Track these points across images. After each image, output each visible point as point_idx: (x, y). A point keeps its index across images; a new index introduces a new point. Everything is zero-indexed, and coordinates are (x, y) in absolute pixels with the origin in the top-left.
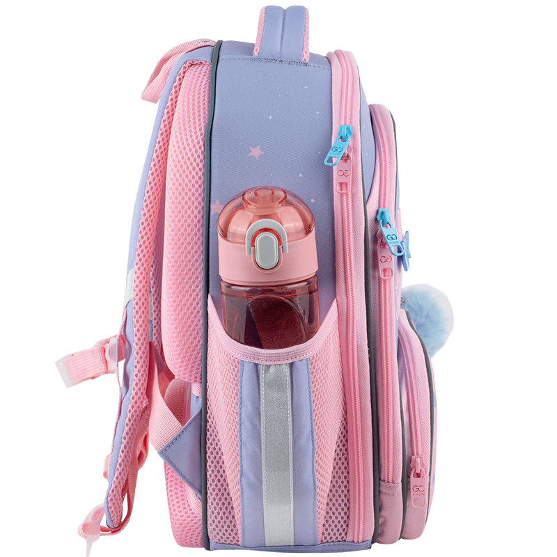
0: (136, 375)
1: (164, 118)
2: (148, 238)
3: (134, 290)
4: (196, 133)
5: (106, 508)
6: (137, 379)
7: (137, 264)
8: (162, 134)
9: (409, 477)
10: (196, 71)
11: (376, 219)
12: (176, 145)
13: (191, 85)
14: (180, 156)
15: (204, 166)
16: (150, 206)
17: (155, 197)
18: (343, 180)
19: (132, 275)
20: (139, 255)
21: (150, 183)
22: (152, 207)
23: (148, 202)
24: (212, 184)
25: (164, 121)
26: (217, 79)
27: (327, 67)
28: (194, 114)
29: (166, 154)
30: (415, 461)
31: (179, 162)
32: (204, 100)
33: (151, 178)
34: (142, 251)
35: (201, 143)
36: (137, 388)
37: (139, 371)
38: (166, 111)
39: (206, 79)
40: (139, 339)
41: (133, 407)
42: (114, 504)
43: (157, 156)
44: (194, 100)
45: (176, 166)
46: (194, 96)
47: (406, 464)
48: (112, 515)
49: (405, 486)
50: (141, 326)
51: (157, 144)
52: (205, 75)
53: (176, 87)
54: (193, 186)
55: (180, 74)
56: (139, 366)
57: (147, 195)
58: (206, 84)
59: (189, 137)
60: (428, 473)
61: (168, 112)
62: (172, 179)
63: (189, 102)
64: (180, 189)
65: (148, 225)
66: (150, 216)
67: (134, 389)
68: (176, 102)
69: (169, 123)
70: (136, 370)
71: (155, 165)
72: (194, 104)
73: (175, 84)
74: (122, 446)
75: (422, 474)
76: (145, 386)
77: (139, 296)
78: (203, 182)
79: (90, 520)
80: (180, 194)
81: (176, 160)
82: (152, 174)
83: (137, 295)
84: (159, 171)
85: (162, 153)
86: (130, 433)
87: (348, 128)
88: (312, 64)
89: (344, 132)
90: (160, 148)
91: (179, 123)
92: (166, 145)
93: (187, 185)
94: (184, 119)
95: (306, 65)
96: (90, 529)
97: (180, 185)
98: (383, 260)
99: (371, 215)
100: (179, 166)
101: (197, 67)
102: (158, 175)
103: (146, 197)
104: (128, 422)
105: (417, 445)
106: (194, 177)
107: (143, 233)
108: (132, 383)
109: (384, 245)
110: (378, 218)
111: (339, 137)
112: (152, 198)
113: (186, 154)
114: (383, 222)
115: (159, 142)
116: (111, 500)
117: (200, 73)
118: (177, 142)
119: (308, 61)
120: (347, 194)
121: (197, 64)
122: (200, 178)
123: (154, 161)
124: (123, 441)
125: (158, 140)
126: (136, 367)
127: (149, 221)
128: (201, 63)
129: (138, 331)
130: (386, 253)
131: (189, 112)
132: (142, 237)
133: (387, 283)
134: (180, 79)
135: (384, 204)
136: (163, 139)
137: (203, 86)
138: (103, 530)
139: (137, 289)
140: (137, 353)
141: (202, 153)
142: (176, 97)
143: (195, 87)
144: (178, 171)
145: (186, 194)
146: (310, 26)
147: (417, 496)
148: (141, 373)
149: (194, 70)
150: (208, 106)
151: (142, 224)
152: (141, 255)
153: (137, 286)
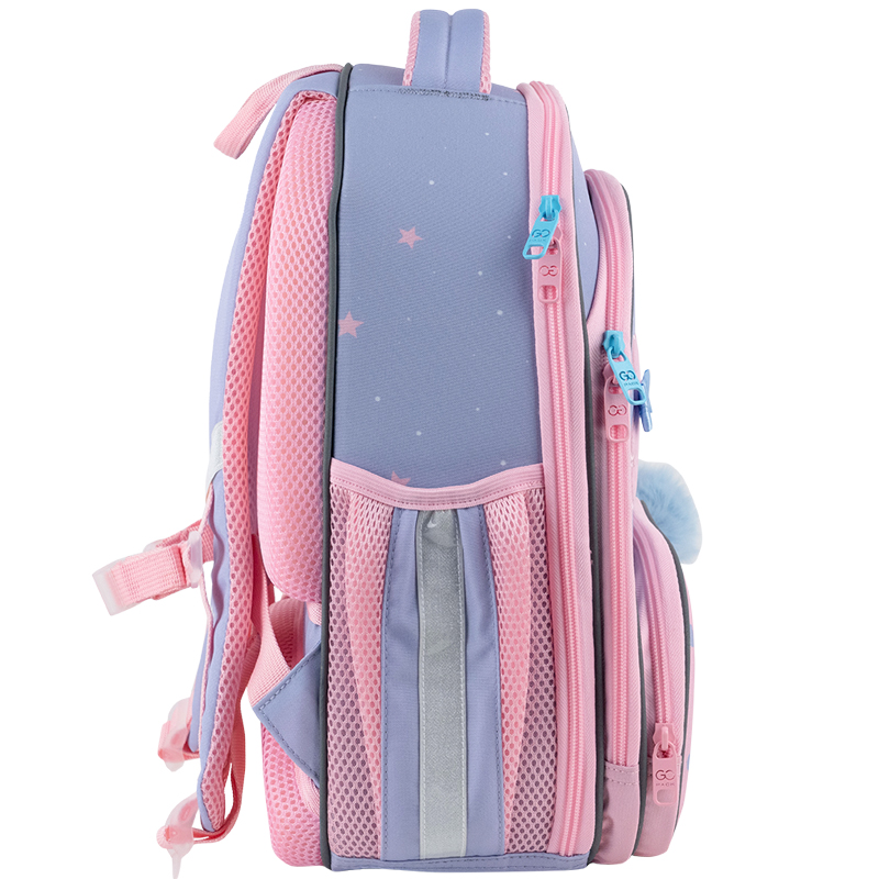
0: (235, 590)
1: (263, 184)
2: (243, 373)
3: (225, 456)
4: (314, 206)
5: (200, 800)
6: (236, 596)
7: (227, 414)
8: (261, 208)
9: (650, 756)
10: (312, 111)
11: (602, 347)
12: (283, 227)
13: (305, 133)
14: (289, 244)
15: (327, 259)
16: (244, 323)
17: (252, 309)
18: (549, 281)
19: (220, 431)
20: (229, 400)
21: (243, 286)
22: (248, 324)
23: (241, 316)
24: (341, 288)
25: (264, 187)
26: (347, 123)
27: (520, 101)
28: (311, 177)
29: (267, 240)
30: (660, 731)
31: (288, 252)
32: (327, 155)
33: (245, 278)
34: (234, 394)
35: (323, 222)
36: (236, 610)
37: (239, 583)
38: (266, 172)
39: (328, 122)
40: (236, 533)
41: (232, 639)
42: (212, 794)
43: (254, 244)
44: (310, 156)
45: (283, 258)
46: (310, 148)
47: (646, 735)
48: (210, 812)
49: (645, 771)
50: (238, 511)
51: (253, 225)
52: (327, 117)
53: (281, 134)
54: (311, 290)
55: (288, 113)
56: (238, 575)
57: (239, 306)
58: (329, 130)
59: (303, 214)
60: (680, 752)
61: (269, 174)
62: (276, 280)
63: (302, 159)
64: (290, 296)
65: (242, 351)
66: (245, 338)
67: (232, 612)
68: (282, 157)
69: (272, 191)
70: (233, 582)
71: (250, 258)
72: (310, 162)
73: (280, 130)
74: (219, 702)
75: (671, 753)
76: (249, 605)
77: (232, 465)
78: (327, 285)
79: (175, 822)
80: (290, 303)
81: (283, 250)
82: (246, 272)
83: (229, 463)
84: (256, 267)
85: (261, 237)
86: (229, 680)
87: (555, 200)
88: (496, 98)
89: (549, 206)
90: (258, 230)
91: (287, 192)
92: (267, 226)
93: (300, 289)
94: (295, 186)
95: (486, 98)
96: (176, 836)
97: (290, 288)
98: (614, 411)
99: (594, 340)
100: (288, 259)
101: (313, 103)
102: (255, 274)
103: (238, 308)
104: (225, 664)
105: (664, 707)
106: (311, 277)
107: (235, 365)
108: (229, 603)
109: (615, 388)
110: (606, 344)
111: (541, 214)
112: (247, 309)
113: (300, 240)
114: (613, 351)
115: (256, 222)
116: (208, 787)
117: (319, 114)
118: (285, 221)
119: (489, 92)
120: (555, 304)
121: (313, 99)
122: (321, 278)
123: (248, 251)
124: (220, 693)
125: (254, 219)
126: (233, 576)
127: (243, 345)
128: (321, 96)
129: (234, 519)
130: (617, 401)
131: (302, 174)
132: (234, 372)
133: (620, 448)
134: (288, 122)
135: (614, 324)
136: (263, 217)
137: (324, 134)
138: (197, 834)
139: (229, 454)
140: (235, 555)
141: (325, 238)
142: (283, 150)
143: (312, 135)
144: (287, 266)
145: (300, 304)
146: (491, 39)
147: (662, 788)
148: (242, 586)
149: (310, 109)
150: (334, 165)
151: (233, 350)
152: (233, 400)
153: (229, 449)
